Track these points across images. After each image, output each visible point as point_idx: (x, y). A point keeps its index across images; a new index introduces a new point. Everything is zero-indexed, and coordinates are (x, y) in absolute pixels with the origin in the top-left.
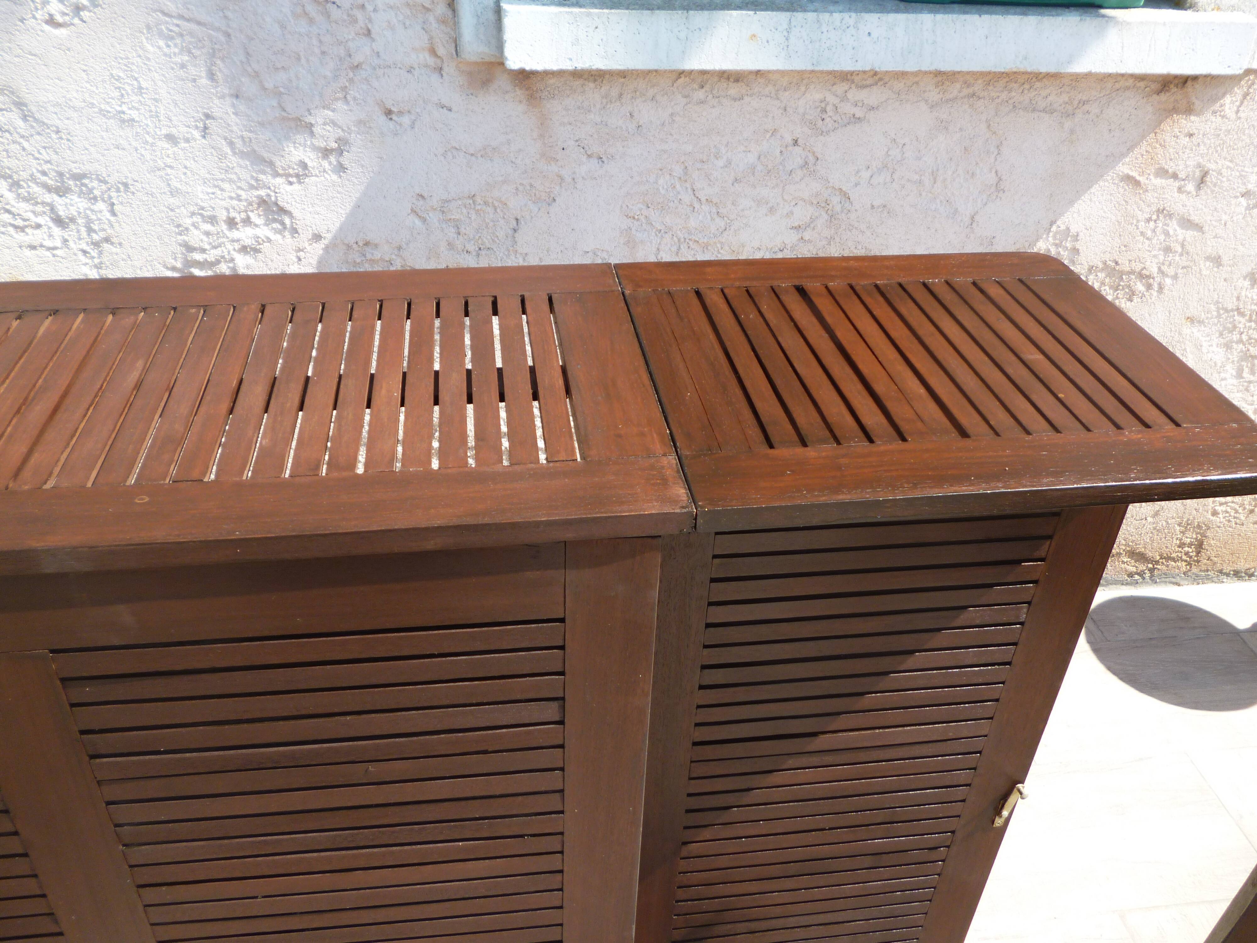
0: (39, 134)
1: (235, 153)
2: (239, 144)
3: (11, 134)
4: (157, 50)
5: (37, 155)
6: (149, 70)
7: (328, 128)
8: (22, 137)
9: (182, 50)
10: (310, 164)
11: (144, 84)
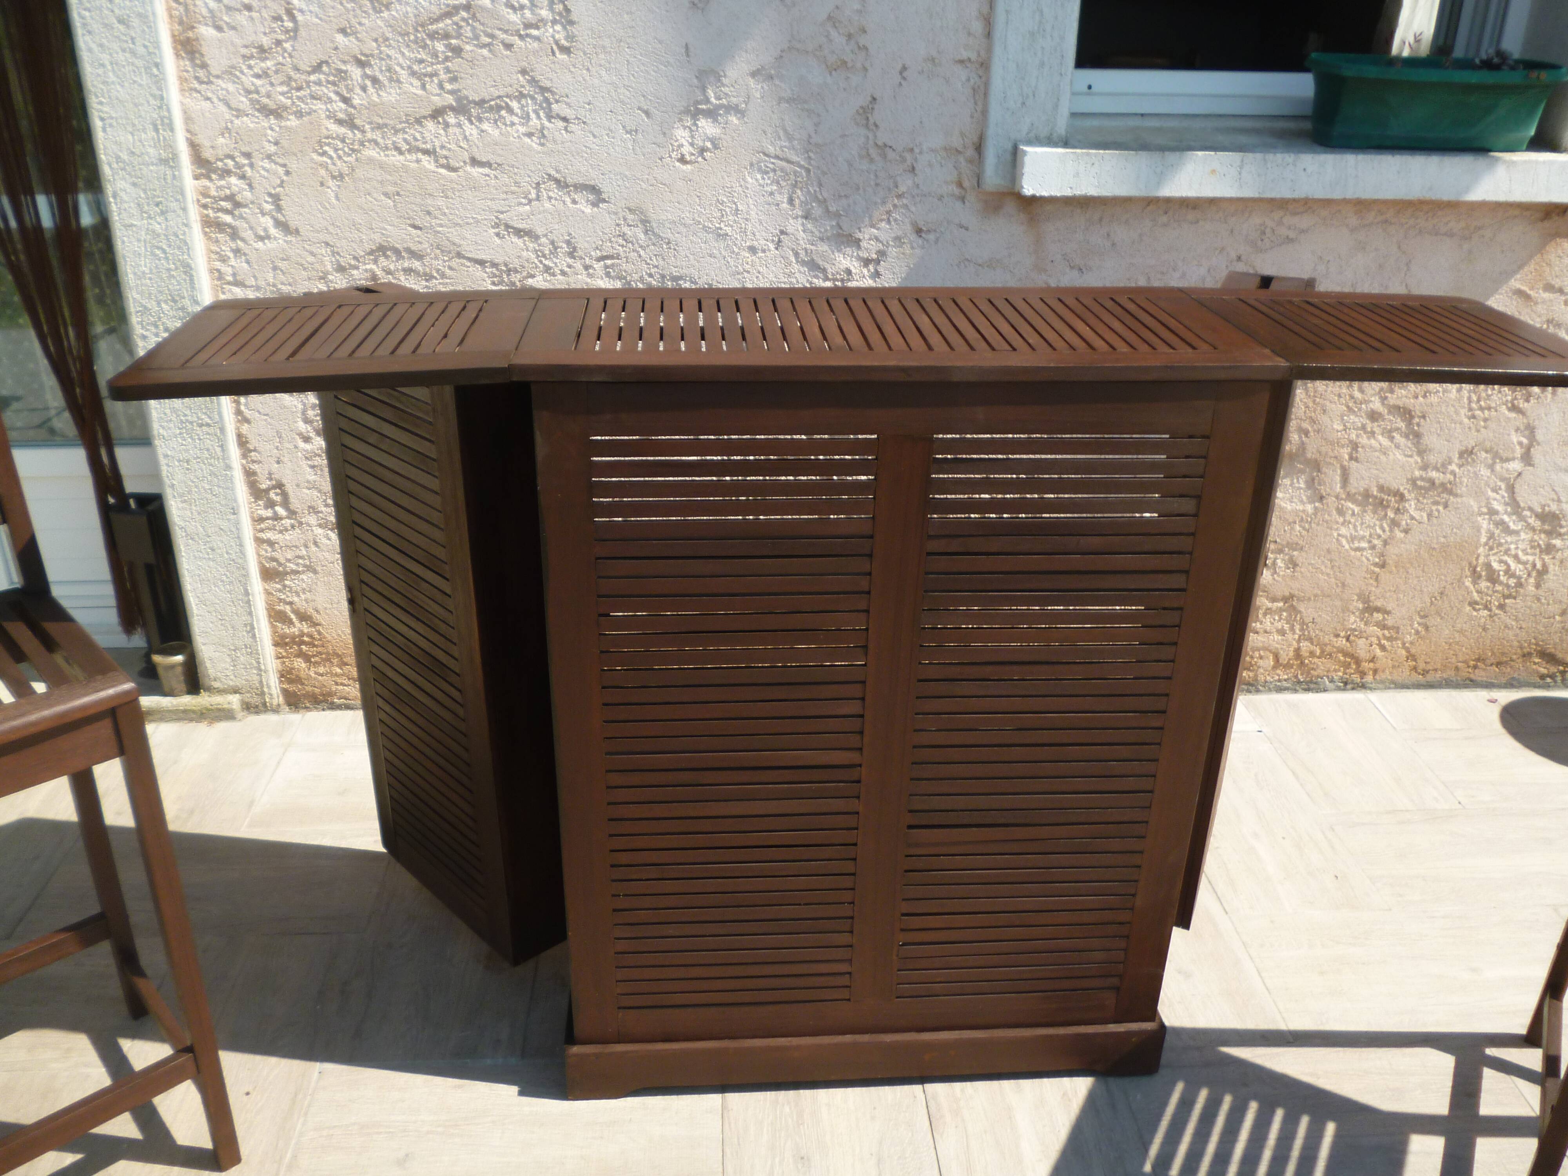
0: (654, 244)
1: (797, 262)
2: (802, 254)
3: (633, 245)
4: (754, 181)
5: (648, 261)
6: (746, 196)
7: (872, 242)
8: (641, 247)
9: (773, 182)
10: (854, 271)
11: (740, 207)
